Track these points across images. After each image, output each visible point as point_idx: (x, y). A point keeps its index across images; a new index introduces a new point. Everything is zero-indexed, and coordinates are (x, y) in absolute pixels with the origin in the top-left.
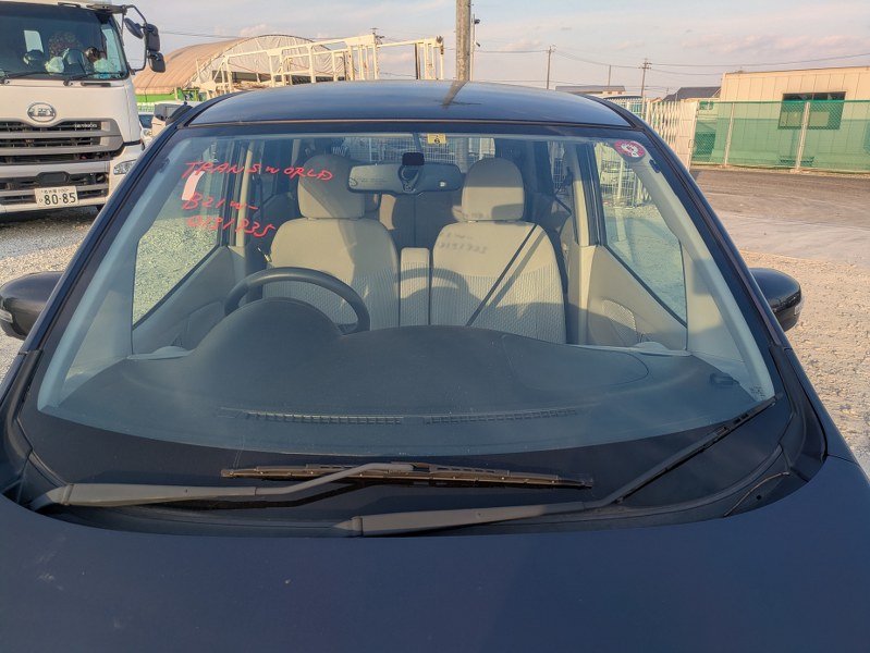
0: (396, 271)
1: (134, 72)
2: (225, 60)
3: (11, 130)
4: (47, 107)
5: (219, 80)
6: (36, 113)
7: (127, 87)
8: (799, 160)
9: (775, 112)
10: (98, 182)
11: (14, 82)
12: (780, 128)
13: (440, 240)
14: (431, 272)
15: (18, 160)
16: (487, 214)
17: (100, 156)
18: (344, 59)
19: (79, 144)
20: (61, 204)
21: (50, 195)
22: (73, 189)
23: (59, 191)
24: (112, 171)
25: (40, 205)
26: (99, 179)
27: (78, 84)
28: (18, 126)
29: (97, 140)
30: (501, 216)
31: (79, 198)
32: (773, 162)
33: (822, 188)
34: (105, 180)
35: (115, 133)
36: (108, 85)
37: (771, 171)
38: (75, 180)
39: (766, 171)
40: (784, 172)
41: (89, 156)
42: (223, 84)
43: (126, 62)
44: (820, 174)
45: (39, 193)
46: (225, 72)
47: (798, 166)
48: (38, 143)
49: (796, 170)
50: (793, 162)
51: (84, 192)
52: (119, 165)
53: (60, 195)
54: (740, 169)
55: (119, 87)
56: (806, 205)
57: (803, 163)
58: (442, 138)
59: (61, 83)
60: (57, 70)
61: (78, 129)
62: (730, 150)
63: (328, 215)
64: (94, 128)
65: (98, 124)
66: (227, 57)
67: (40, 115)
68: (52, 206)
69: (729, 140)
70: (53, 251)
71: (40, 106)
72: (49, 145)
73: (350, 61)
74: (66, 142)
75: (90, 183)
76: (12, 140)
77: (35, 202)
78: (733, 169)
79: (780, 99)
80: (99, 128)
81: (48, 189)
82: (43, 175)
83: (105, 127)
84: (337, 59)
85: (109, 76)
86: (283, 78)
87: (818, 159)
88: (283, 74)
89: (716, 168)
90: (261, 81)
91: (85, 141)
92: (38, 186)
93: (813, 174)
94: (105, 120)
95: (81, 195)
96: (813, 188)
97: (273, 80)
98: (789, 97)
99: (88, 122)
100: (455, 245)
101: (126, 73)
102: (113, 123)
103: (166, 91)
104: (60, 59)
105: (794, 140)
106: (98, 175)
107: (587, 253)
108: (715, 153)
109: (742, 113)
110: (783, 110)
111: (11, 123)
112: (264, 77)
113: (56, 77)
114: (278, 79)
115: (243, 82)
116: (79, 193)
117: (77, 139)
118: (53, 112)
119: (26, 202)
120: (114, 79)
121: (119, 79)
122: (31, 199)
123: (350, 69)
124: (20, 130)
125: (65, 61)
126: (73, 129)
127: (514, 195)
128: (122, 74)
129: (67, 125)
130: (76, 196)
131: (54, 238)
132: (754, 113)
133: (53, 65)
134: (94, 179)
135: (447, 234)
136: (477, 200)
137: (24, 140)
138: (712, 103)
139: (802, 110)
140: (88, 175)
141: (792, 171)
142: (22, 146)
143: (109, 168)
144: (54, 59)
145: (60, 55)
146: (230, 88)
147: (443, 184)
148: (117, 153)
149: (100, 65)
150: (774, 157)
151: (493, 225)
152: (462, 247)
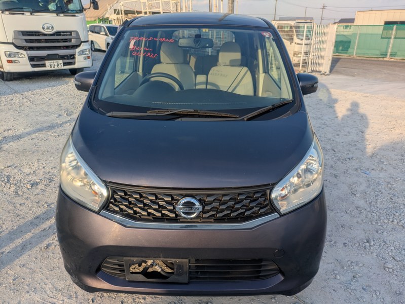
0: (194, 83)
1: (85, 9)
2: (121, 4)
3: (36, 35)
4: (49, 25)
5: (118, 14)
6: (46, 28)
7: (82, 16)
8: (389, 54)
9: (380, 31)
10: (71, 59)
11: (36, 14)
12: (382, 38)
13: (211, 72)
14: (207, 83)
15: (38, 48)
16: (228, 63)
17: (72, 47)
18: (176, 3)
19: (63, 42)
20: (56, 68)
21: (52, 64)
22: (61, 62)
23: (56, 62)
24: (77, 54)
25: (48, 68)
26: (72, 57)
27: (62, 15)
28: (38, 34)
29: (70, 40)
30: (233, 64)
31: (64, 65)
32: (377, 55)
33: (396, 66)
34: (74, 58)
35: (78, 37)
36: (74, 16)
37: (375, 59)
38: (62, 57)
39: (373, 59)
40: (382, 59)
41: (67, 47)
42: (120, 16)
43: (82, 5)
44: (398, 61)
45: (47, 63)
46: (121, 10)
47: (388, 56)
48: (47, 41)
49: (387, 59)
50: (386, 55)
51: (65, 63)
52: (80, 51)
53: (56, 64)
54: (361, 58)
55: (79, 16)
56: (385, 74)
57: (391, 55)
58: (207, 30)
59: (55, 14)
60: (53, 9)
61: (63, 35)
62: (357, 49)
63: (171, 62)
64: (69, 35)
65: (71, 32)
66: (122, 3)
67: (47, 29)
68: (53, 69)
69: (356, 44)
70: (55, 88)
71: (48, 25)
72: (51, 42)
73: (179, 4)
74: (58, 41)
75: (68, 59)
76: (36, 40)
77: (45, 67)
78: (358, 58)
79: (383, 24)
80: (71, 35)
81: (51, 61)
82: (49, 55)
83: (73, 34)
84: (173, 3)
85: (75, 12)
86: (148, 13)
87: (399, 53)
88: (148, 11)
89: (350, 57)
90: (138, 14)
91: (65, 41)
92: (46, 60)
93: (395, 60)
94: (74, 31)
95: (65, 64)
96: (391, 66)
97: (143, 14)
98: (387, 23)
99: (67, 32)
100: (216, 74)
101: (82, 10)
102: (77, 33)
103: (93, 19)
104: (55, 4)
105: (388, 44)
106: (71, 55)
107: (262, 76)
108: (350, 50)
109: (364, 31)
110: (384, 29)
111: (36, 32)
112: (139, 13)
113: (53, 12)
114: (146, 13)
115: (129, 15)
116: (63, 63)
117: (62, 39)
118: (52, 27)
119: (42, 67)
120: (77, 13)
121: (79, 13)
122: (44, 65)
123: (179, 8)
124: (39, 35)
125: (57, 5)
126: (60, 35)
127: (237, 56)
128: (80, 10)
129: (58, 33)
130: (62, 64)
131: (54, 83)
132: (370, 31)
133: (52, 7)
134: (69, 57)
135: (213, 70)
136: (224, 57)
137: (41, 40)
138: (351, 26)
139: (392, 29)
140: (67, 56)
141: (385, 59)
142: (40, 42)
143: (75, 53)
144: (52, 4)
145: (54, 2)
146: (123, 18)
147: (207, 45)
148: (78, 46)
149: (71, 7)
150: (378, 52)
151: (230, 67)
152: (218, 74)
